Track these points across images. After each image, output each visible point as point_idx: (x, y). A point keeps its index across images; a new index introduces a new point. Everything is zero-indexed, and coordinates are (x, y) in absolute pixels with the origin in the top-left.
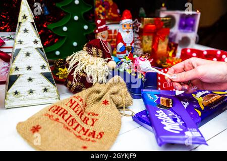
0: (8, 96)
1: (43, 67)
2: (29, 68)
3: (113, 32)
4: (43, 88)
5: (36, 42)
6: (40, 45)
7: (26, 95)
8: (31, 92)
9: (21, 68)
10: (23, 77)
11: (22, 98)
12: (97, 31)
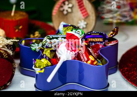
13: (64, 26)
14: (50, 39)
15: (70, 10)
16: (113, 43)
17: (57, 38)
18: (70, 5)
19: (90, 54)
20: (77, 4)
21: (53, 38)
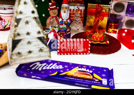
0: (12, 56)
1: (39, 32)
2: (28, 34)
3: (72, 10)
4: (39, 49)
5: (33, 12)
6: (36, 15)
7: (26, 54)
8: (30, 52)
9: (22, 34)
10: (23, 41)
11: (23, 57)
12: (49, 9)
13: (51, 27)
14: (46, 32)
15: (53, 21)
16: (69, 33)
17: (48, 31)
18: (53, 19)
19: (62, 37)
20: (55, 19)
21: (47, 31)
